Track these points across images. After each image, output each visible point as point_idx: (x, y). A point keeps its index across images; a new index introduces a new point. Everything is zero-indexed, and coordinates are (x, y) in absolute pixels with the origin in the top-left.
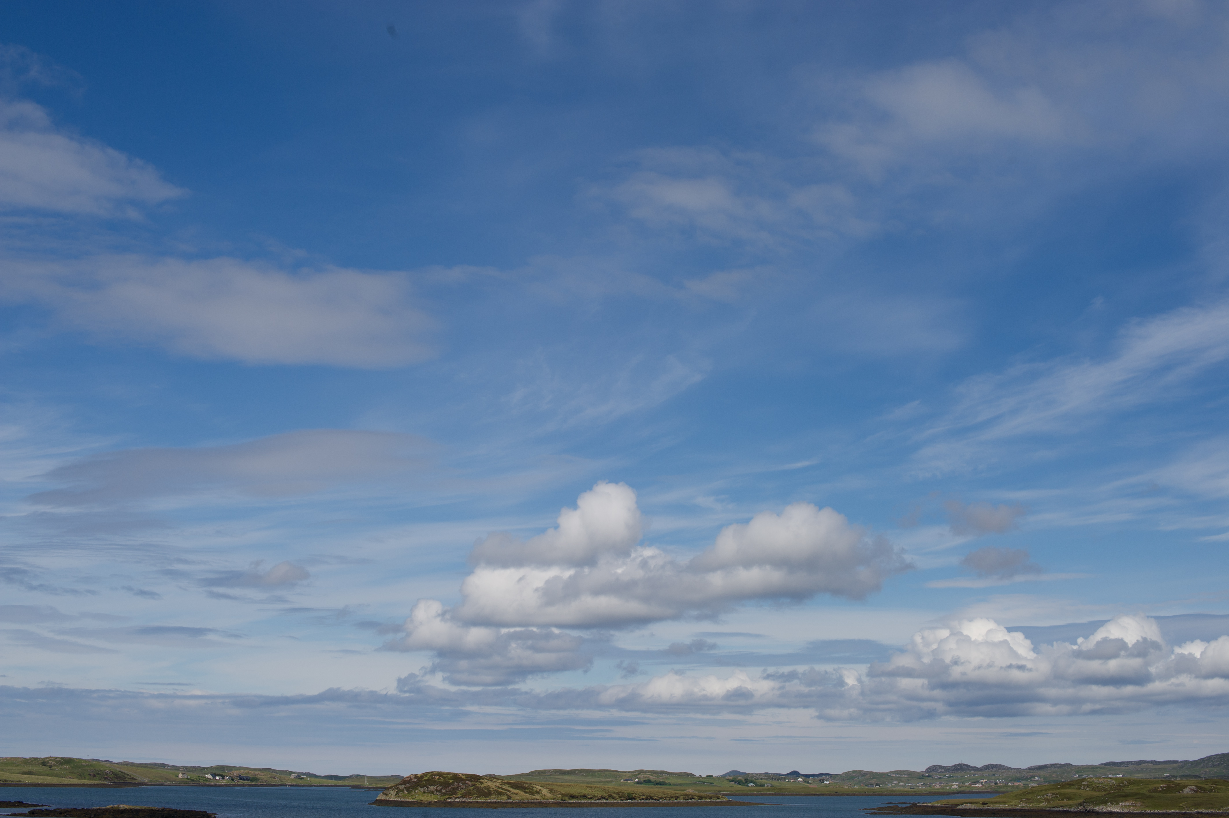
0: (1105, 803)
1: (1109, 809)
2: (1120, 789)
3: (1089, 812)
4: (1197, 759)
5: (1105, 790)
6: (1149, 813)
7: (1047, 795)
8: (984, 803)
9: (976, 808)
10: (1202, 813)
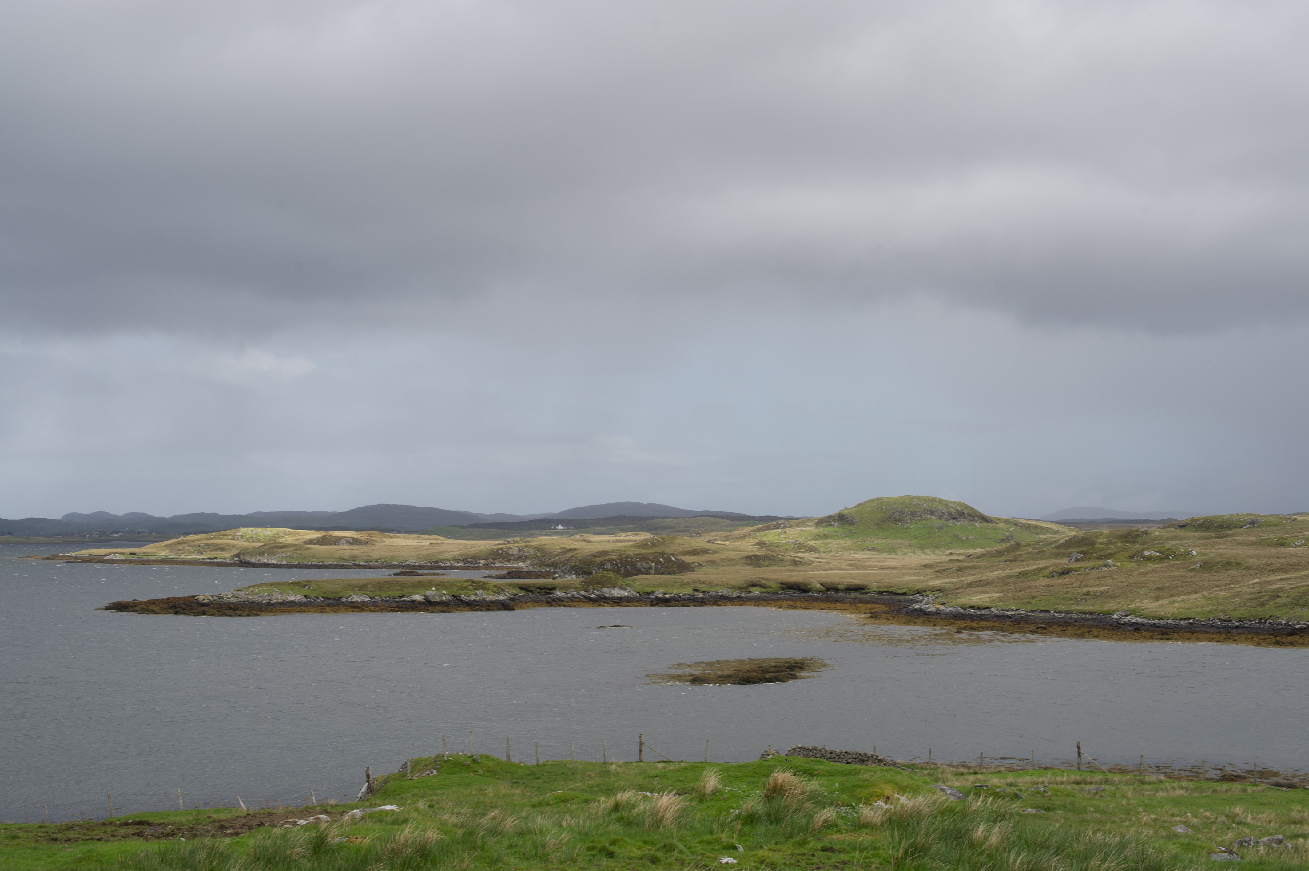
0: (262, 554)
1: (266, 561)
2: (275, 540)
3: (245, 563)
4: (346, 511)
5: (259, 541)
6: (306, 565)
7: (199, 546)
8: (132, 554)
9: (124, 558)
10: (359, 565)
